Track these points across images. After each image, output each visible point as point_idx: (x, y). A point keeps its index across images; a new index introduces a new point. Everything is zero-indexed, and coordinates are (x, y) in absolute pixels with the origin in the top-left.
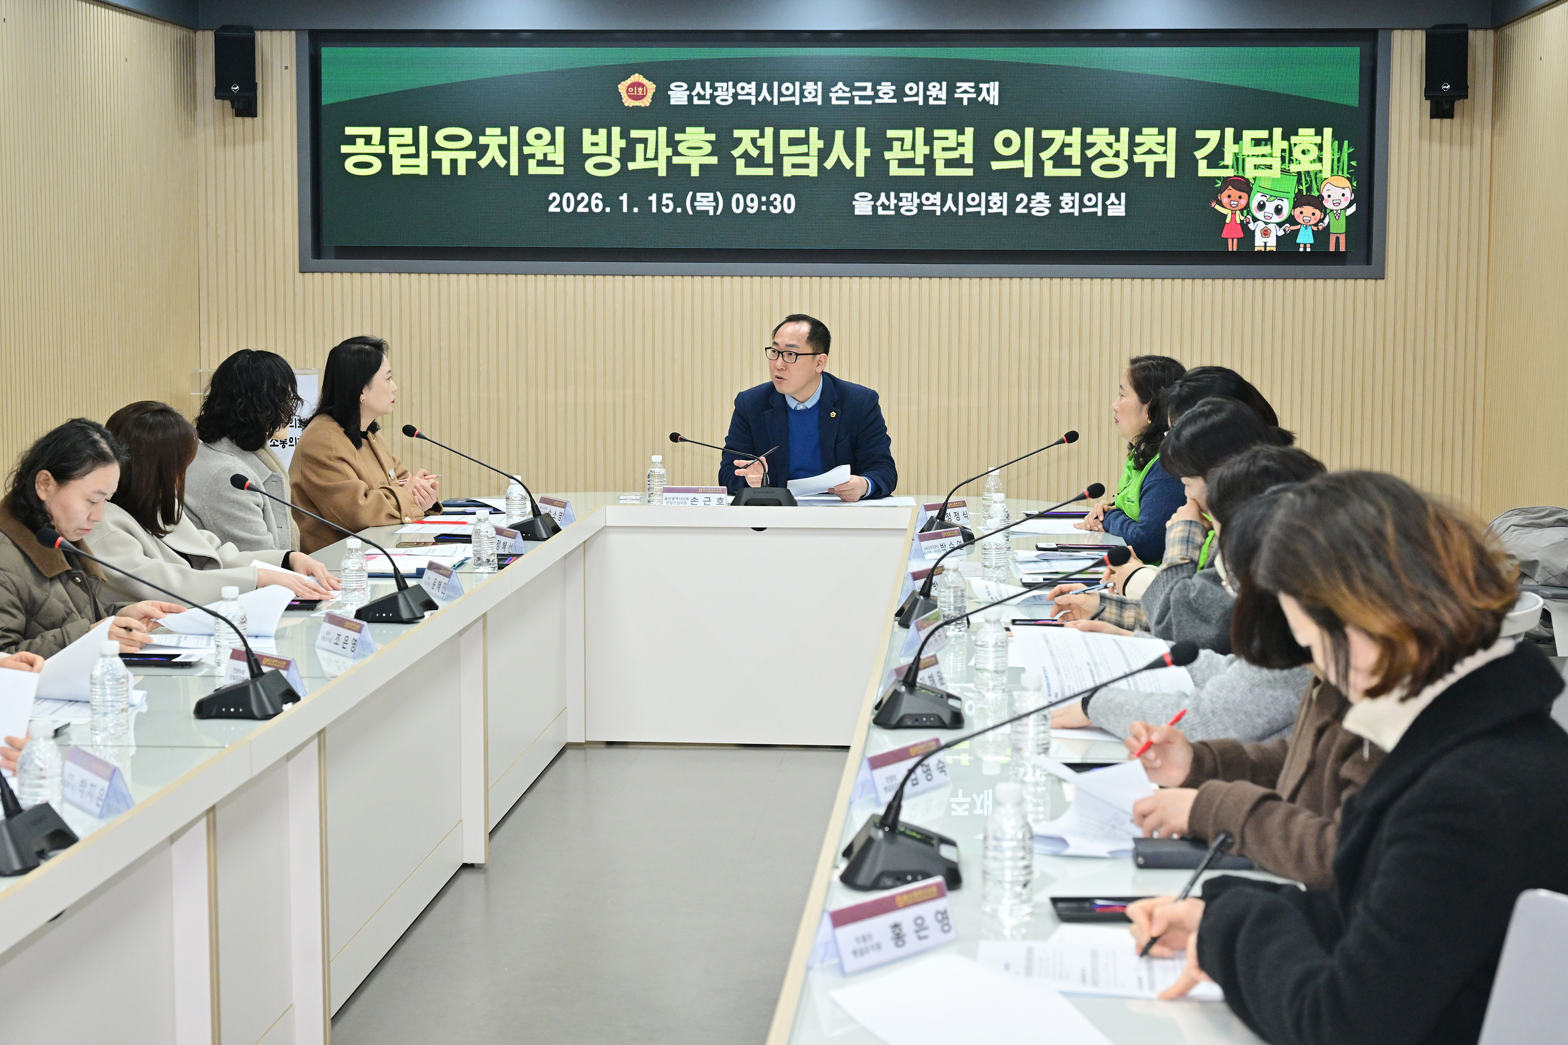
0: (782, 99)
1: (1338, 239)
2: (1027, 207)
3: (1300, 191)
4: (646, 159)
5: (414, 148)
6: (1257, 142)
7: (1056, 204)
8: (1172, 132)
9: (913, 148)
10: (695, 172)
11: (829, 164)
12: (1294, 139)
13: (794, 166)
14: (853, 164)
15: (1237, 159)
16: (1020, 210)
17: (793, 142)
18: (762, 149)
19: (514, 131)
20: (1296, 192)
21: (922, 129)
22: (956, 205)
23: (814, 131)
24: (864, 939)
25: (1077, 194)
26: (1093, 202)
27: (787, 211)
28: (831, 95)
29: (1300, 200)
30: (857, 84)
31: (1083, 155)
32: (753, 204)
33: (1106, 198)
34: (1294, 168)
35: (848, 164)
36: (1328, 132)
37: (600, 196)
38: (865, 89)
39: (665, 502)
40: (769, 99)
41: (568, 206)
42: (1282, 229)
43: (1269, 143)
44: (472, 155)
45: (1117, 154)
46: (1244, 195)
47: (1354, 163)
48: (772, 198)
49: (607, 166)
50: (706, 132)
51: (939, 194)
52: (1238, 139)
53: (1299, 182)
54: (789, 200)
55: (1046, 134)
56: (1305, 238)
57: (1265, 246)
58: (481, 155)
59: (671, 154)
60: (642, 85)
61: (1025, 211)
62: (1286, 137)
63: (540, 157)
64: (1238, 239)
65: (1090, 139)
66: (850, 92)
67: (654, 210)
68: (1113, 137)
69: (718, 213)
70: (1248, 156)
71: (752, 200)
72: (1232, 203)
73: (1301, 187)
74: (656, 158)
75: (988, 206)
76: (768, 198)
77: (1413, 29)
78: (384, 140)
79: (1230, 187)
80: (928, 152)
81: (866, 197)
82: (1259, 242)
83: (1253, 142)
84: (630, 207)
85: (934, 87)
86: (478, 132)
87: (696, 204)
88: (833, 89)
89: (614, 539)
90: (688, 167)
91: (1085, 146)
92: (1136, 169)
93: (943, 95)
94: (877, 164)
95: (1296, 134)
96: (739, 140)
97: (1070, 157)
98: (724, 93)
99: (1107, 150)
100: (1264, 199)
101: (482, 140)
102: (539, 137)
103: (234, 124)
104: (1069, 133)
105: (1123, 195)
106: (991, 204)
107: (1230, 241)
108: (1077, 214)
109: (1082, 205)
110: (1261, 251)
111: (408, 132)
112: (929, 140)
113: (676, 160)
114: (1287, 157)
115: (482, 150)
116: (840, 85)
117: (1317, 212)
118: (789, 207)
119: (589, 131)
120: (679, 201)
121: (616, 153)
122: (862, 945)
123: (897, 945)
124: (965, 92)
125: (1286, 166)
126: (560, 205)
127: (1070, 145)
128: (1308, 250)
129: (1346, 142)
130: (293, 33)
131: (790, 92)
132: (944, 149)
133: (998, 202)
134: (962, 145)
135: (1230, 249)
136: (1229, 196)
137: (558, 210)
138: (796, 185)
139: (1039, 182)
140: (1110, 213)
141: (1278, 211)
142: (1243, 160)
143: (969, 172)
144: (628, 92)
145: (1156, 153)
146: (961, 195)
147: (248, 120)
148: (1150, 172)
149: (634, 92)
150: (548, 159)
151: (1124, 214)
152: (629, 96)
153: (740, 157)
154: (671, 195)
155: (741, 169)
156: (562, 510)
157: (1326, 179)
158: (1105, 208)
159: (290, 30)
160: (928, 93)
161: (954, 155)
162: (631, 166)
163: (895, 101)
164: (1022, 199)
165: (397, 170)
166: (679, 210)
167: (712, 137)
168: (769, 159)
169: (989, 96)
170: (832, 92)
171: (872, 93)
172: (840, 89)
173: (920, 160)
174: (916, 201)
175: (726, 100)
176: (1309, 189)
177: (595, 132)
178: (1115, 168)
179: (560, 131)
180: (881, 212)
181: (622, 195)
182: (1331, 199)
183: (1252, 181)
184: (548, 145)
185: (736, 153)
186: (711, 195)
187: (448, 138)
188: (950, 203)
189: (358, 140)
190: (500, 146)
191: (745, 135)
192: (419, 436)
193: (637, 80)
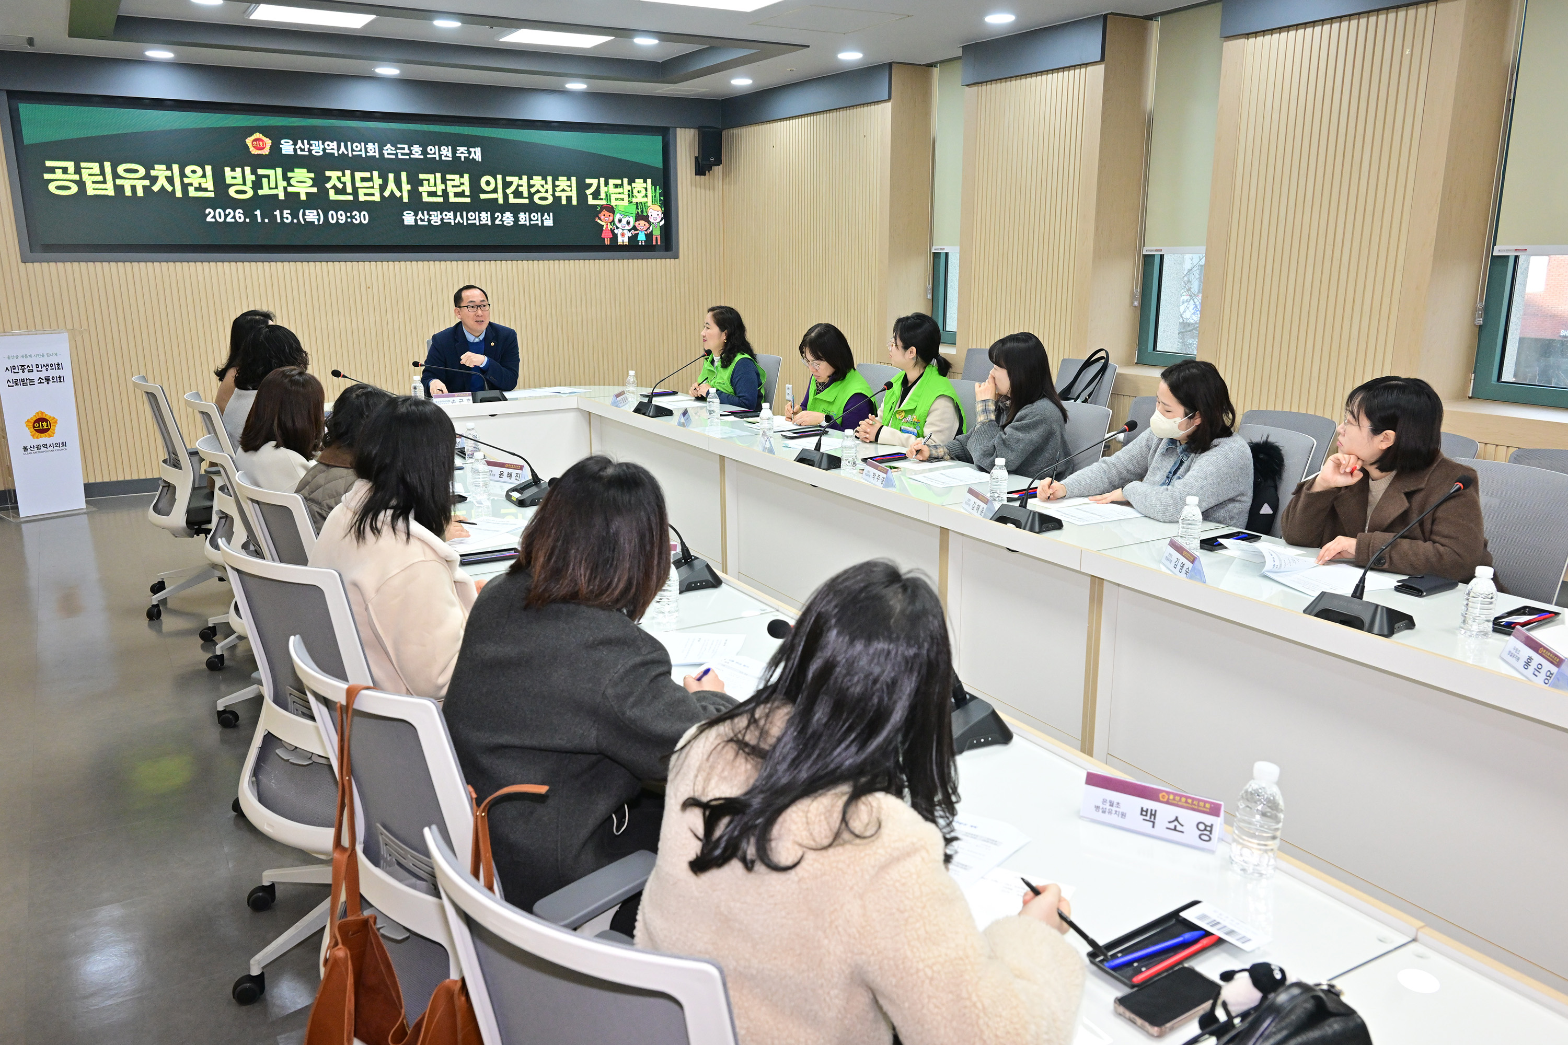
0: (354, 153)
1: (656, 238)
2: (501, 220)
3: (638, 213)
4: (270, 188)
5: (101, 177)
6: (616, 186)
7: (516, 219)
8: (574, 179)
9: (435, 185)
10: (303, 197)
11: (387, 194)
12: (633, 185)
13: (366, 194)
14: (401, 194)
15: (607, 195)
16: (497, 222)
17: (363, 180)
18: (344, 183)
19: (176, 167)
20: (636, 213)
21: (440, 174)
22: (462, 219)
23: (375, 174)
25: (527, 213)
26: (536, 218)
27: (364, 222)
28: (384, 152)
29: (639, 217)
30: (399, 146)
31: (529, 192)
32: (342, 217)
33: (542, 216)
34: (634, 200)
35: (398, 194)
36: (649, 181)
37: (241, 211)
38: (404, 149)
40: (346, 153)
41: (220, 218)
42: (630, 233)
43: (622, 186)
44: (147, 183)
45: (547, 191)
46: (611, 214)
47: (662, 198)
48: (353, 214)
49: (244, 192)
50: (308, 172)
51: (452, 212)
52: (606, 184)
53: (637, 208)
54: (364, 215)
55: (509, 179)
56: (642, 238)
57: (622, 242)
58: (153, 183)
59: (286, 186)
60: (263, 141)
61: (501, 223)
62: (630, 184)
63: (196, 185)
64: (610, 238)
65: (532, 182)
66: (395, 150)
67: (279, 221)
68: (544, 181)
69: (321, 223)
70: (612, 193)
71: (341, 215)
72: (606, 219)
73: (638, 211)
74: (276, 187)
75: (480, 220)
76: (351, 214)
78: (78, 170)
79: (604, 210)
80: (444, 188)
81: (410, 214)
82: (620, 240)
83: (614, 186)
84: (263, 219)
85: (444, 149)
86: (149, 167)
87: (306, 217)
88: (385, 148)
90: (298, 194)
91: (530, 186)
92: (557, 199)
93: (450, 154)
94: (415, 194)
95: (634, 182)
96: (329, 178)
97: (522, 192)
98: (317, 148)
99: (541, 189)
100: (621, 217)
101: (153, 173)
102: (194, 172)
104: (521, 179)
105: (551, 214)
106: (482, 219)
107: (606, 239)
109: (530, 220)
110: (621, 245)
111: (96, 167)
112: (444, 181)
113: (290, 189)
114: (631, 194)
115: (154, 180)
116: (389, 145)
117: (646, 223)
118: (365, 220)
119: (229, 169)
120: (294, 215)
121: (249, 184)
124: (462, 153)
125: (630, 199)
126: (214, 217)
127: (522, 186)
128: (643, 244)
129: (658, 187)
131: (358, 149)
132: (453, 186)
133: (485, 218)
134: (463, 184)
135: (606, 244)
136: (604, 215)
137: (213, 220)
138: (368, 206)
139: (507, 207)
140: (545, 224)
141: (628, 223)
142: (610, 195)
143: (468, 200)
144: (253, 144)
145: (566, 191)
146: (464, 213)
148: (564, 202)
149: (257, 145)
150: (202, 187)
151: (552, 225)
152: (254, 147)
153: (331, 188)
154: (289, 211)
155: (333, 196)
157: (649, 206)
158: (542, 221)
160: (441, 153)
161: (459, 190)
162: (260, 192)
163: (422, 157)
164: (498, 216)
165: (90, 191)
166: (295, 221)
167: (312, 175)
168: (349, 190)
169: (476, 156)
170: (384, 150)
171: (408, 152)
172: (389, 148)
173: (439, 193)
174: (440, 217)
175: (319, 152)
176: (642, 211)
177: (233, 170)
178: (546, 199)
179: (208, 168)
180: (419, 223)
181: (256, 211)
182: (652, 217)
183: (615, 207)
184: (201, 177)
185: (328, 185)
186: (315, 212)
187: (126, 171)
188: (459, 218)
189: (56, 170)
190: (167, 178)
191: (334, 174)
192: (344, 376)
193: (258, 137)
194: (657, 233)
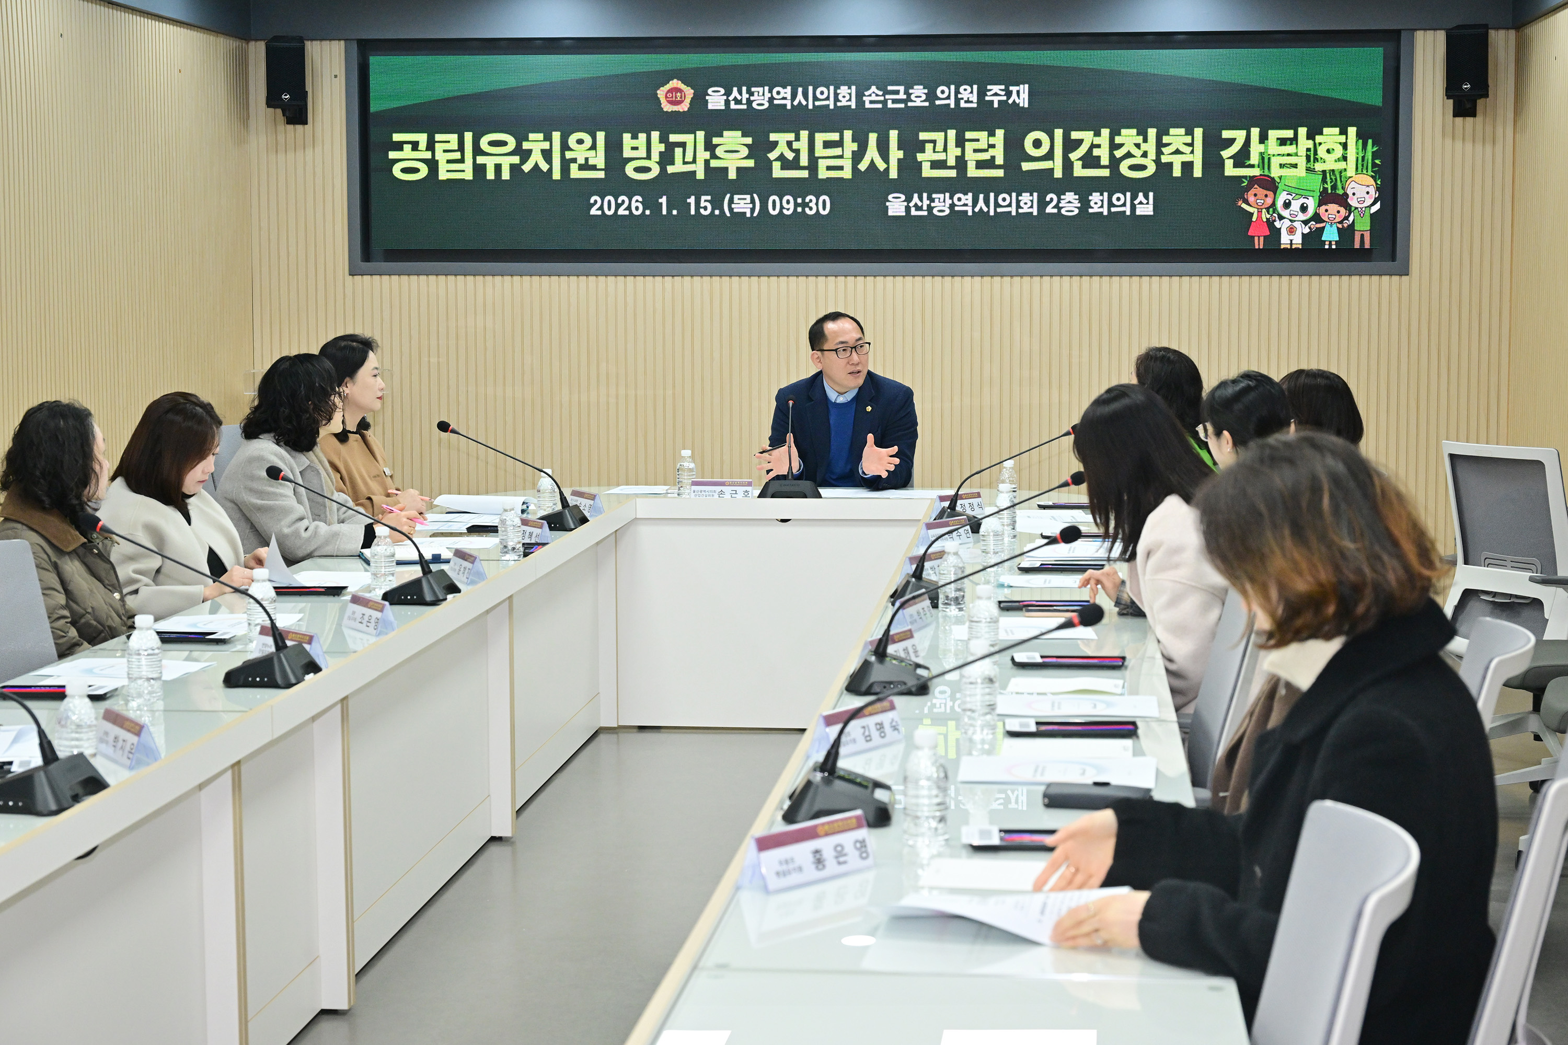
0: (817, 103)
1: (1362, 236)
2: (1056, 206)
3: (1325, 189)
4: (685, 163)
5: (459, 153)
6: (1283, 142)
7: (1085, 203)
8: (1198, 132)
9: (945, 150)
10: (732, 175)
11: (863, 166)
12: (1318, 138)
13: (829, 168)
14: (886, 166)
15: (1263, 159)
16: (1050, 209)
17: (827, 145)
18: (797, 152)
19: (556, 136)
20: (1321, 190)
21: (954, 132)
22: (988, 205)
23: (848, 134)
24: (787, 862)
25: (1106, 194)
26: (1122, 202)
27: (823, 212)
28: (864, 98)
29: (1325, 198)
30: (890, 88)
31: (1112, 156)
32: (789, 205)
33: (1134, 197)
34: (1319, 167)
35: (881, 166)
36: (1352, 131)
37: (640, 199)
38: (897, 92)
39: (693, 494)
40: (804, 103)
41: (609, 209)
42: (1307, 227)
43: (1294, 142)
44: (516, 160)
45: (1145, 155)
46: (1270, 194)
47: (1377, 162)
48: (807, 200)
49: (647, 170)
50: (743, 136)
51: (970, 194)
52: (1263, 139)
53: (1324, 180)
54: (824, 202)
55: (1075, 135)
56: (1331, 235)
57: (1291, 244)
58: (524, 160)
59: (708, 157)
60: (680, 91)
61: (1055, 211)
62: (1310, 136)
63: (581, 161)
64: (1264, 237)
65: (1118, 140)
66: (883, 95)
67: (693, 212)
68: (1141, 137)
69: (755, 214)
70: (1274, 155)
71: (788, 202)
72: (1258, 201)
73: (1326, 186)
74: (694, 161)
75: (1018, 206)
76: (803, 200)
77: (1435, 29)
78: (431, 146)
79: (1256, 186)
80: (959, 154)
81: (900, 198)
82: (1285, 239)
83: (1279, 141)
84: (669, 210)
85: (965, 90)
86: (521, 138)
87: (733, 206)
88: (867, 93)
89: (644, 531)
90: (725, 170)
91: (1114, 146)
92: (1164, 168)
93: (974, 98)
94: (909, 166)
95: (1321, 133)
96: (776, 144)
97: (1099, 157)
98: (761, 98)
99: (1134, 151)
100: (1290, 197)
101: (526, 145)
102: (580, 142)
103: (285, 132)
104: (1097, 134)
105: (1151, 195)
106: (1022, 204)
107: (1256, 238)
108: (1105, 213)
109: (1111, 205)
110: (1287, 249)
111: (453, 138)
112: (961, 142)
113: (714, 163)
114: (1312, 156)
115: (525, 155)
116: (874, 88)
117: (1342, 210)
118: (824, 208)
119: (629, 135)
120: (717, 203)
121: (655, 157)
122: (785, 867)
123: (817, 868)
124: (996, 94)
125: (1311, 165)
126: (601, 208)
127: (1099, 146)
128: (1334, 247)
129: (1370, 141)
130: (342, 43)
132: (975, 151)
133: (1028, 203)
134: (993, 146)
135: (1257, 247)
136: (1255, 195)
137: (599, 213)
138: (831, 187)
139: (1069, 183)
140: (1138, 212)
141: (1304, 209)
142: (1269, 159)
143: (1000, 173)
144: (666, 97)
145: (1183, 153)
146: (992, 195)
147: (299, 128)
148: (1177, 172)
149: (672, 97)
150: (590, 163)
151: (1152, 213)
152: (669, 102)
153: (776, 160)
154: (709, 198)
155: (778, 172)
156: (591, 502)
157: (1350, 177)
158: (1133, 207)
159: (339, 40)
160: (960, 96)
161: (985, 156)
162: (671, 169)
163: (927, 104)
164: (1052, 199)
165: (443, 175)
166: (717, 212)
167: (749, 140)
168: (804, 161)
169: (1019, 98)
170: (865, 96)
171: (905, 97)
172: (874, 92)
173: (951, 162)
174: (949, 202)
175: (763, 105)
177: (635, 137)
178: (1143, 168)
179: (601, 136)
180: (914, 212)
181: (661, 198)
182: (1355, 197)
183: (1278, 180)
184: (590, 149)
185: (772, 156)
186: (748, 197)
187: (492, 144)
188: (981, 204)
189: (405, 146)
190: (543, 151)
191: (781, 138)
192: (454, 431)
193: (675, 85)
194: (1363, 225)
